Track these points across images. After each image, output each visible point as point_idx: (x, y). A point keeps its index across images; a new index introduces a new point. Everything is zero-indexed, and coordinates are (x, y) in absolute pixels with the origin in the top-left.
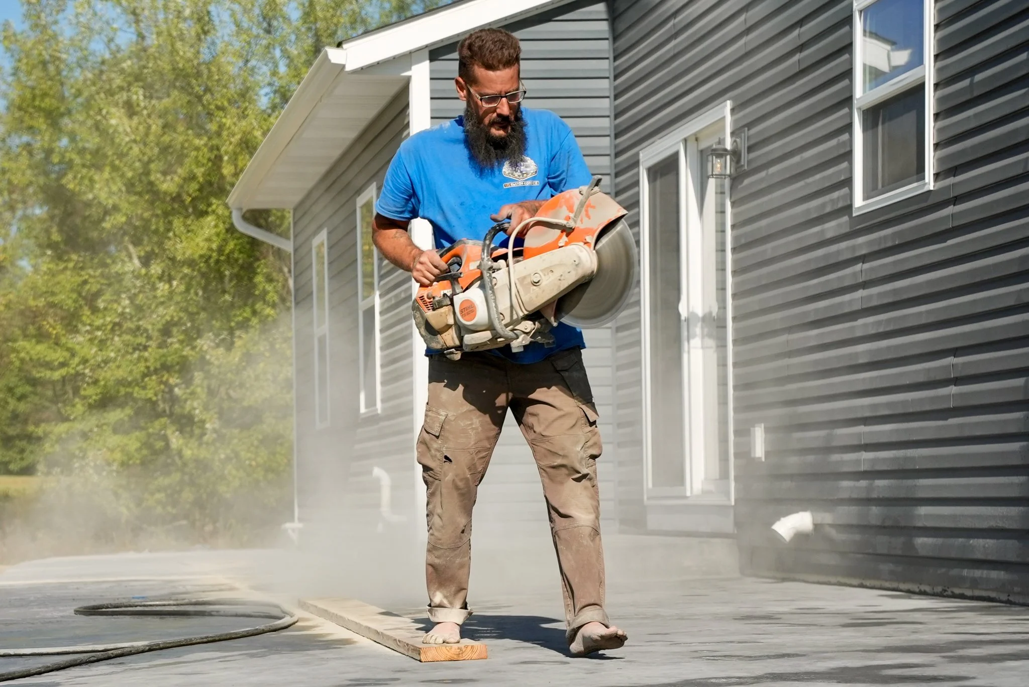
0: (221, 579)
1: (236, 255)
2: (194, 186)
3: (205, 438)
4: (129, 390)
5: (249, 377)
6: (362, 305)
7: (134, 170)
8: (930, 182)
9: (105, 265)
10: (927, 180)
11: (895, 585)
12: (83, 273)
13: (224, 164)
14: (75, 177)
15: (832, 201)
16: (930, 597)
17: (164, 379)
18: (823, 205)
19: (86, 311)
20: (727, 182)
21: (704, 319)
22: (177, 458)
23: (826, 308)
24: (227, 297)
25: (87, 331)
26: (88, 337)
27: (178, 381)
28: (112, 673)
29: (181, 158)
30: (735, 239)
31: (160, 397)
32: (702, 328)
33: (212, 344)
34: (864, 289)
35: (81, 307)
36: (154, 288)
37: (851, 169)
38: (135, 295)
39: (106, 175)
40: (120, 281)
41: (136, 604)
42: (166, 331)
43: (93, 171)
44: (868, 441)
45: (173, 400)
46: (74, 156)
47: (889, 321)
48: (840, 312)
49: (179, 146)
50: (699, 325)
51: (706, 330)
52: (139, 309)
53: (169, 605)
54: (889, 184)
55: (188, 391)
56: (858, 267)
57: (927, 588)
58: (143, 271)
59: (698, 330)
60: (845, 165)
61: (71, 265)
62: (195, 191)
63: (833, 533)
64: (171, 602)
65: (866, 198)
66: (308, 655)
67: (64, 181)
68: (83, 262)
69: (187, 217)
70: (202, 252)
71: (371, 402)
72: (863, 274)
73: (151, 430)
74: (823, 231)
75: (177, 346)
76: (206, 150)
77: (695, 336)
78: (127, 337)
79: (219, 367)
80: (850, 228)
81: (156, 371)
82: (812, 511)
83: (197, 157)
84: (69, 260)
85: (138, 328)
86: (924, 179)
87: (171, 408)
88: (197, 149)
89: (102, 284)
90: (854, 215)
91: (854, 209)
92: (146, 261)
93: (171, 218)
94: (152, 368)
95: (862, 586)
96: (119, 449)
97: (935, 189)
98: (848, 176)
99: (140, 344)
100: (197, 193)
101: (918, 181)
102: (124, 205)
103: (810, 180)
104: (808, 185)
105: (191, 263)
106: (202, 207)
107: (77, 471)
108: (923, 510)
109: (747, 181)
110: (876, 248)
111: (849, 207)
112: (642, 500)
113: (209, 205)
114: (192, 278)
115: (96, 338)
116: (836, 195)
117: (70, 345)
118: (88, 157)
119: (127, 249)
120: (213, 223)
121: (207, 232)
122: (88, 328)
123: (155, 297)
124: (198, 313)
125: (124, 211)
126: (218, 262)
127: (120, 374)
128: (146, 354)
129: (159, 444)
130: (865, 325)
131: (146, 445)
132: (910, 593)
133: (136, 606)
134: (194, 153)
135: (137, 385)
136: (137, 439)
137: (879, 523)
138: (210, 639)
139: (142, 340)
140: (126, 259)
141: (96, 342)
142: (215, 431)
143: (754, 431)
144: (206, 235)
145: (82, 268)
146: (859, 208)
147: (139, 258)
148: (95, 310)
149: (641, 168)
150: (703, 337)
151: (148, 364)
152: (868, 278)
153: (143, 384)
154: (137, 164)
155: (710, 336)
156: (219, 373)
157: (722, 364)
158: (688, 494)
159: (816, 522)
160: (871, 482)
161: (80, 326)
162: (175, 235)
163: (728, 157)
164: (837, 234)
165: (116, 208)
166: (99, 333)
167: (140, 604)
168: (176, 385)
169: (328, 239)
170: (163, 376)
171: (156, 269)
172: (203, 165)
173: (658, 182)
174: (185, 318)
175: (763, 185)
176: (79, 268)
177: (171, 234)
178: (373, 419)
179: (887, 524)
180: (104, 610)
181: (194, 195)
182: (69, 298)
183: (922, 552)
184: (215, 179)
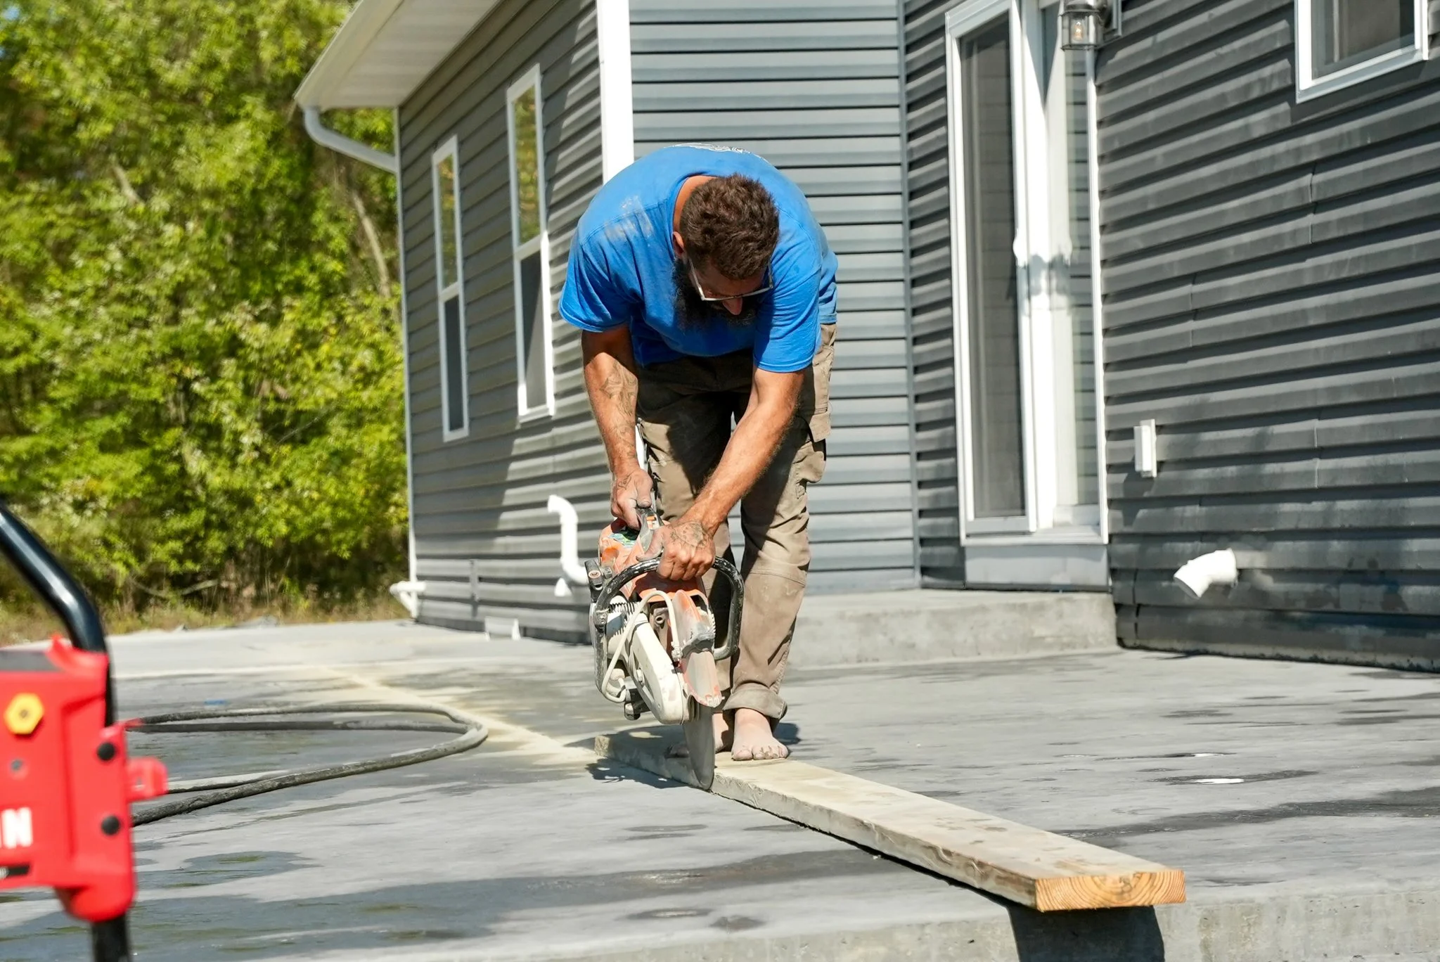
0: (325, 671)
1: (282, 182)
2: (216, 77)
3: (241, 459)
4: (122, 387)
5: (305, 365)
6: (520, 252)
7: (123, 53)
8: (1422, 49)
9: (80, 198)
10: (1417, 45)
11: (1370, 657)
12: (47, 211)
13: (262, 44)
14: (31, 65)
15: (1262, 81)
16: (1426, 675)
17: (177, 370)
18: (1248, 87)
19: (53, 269)
20: (1089, 57)
21: (1051, 266)
22: (199, 490)
23: (1254, 244)
24: (271, 246)
25: (56, 300)
26: (57, 307)
27: (198, 372)
28: (239, 825)
29: (195, 35)
30: (1104, 142)
31: (170, 397)
32: (1049, 278)
33: (249, 317)
34: (1315, 213)
35: (45, 262)
36: (158, 233)
37: (1292, 31)
38: (129, 244)
39: (80, 61)
40: (106, 222)
41: (220, 712)
42: (178, 298)
43: (59, 56)
44: (1324, 443)
45: (193, 400)
46: (29, 32)
47: (1356, 261)
48: (1276, 249)
49: (191, 16)
50: (1044, 274)
51: (1054, 282)
52: (136, 264)
53: (269, 713)
54: (1351, 54)
55: (214, 387)
56: (1307, 180)
57: (1423, 662)
58: (141, 207)
59: (1042, 281)
60: (1282, 25)
61: (28, 198)
62: (217, 84)
63: (1268, 582)
64: (273, 709)
65: (1317, 74)
66: (536, 789)
67: (15, 71)
68: (48, 194)
69: (206, 124)
70: (231, 177)
71: (537, 398)
72: (1315, 190)
73: (158, 447)
74: (1247, 127)
75: (196, 320)
76: (233, 22)
77: (1038, 291)
78: (119, 308)
79: (260, 350)
80: (1292, 121)
81: (164, 359)
82: (1234, 550)
83: (219, 33)
84: (26, 192)
85: (135, 294)
86: (1412, 42)
87: (187, 414)
88: (220, 20)
89: (77, 228)
90: (1299, 100)
91: (1298, 93)
92: (144, 191)
93: (181, 126)
94: (157, 355)
95: (1314, 660)
96: (110, 475)
97: (1431, 58)
98: (1287, 42)
99: (137, 319)
100: (222, 88)
101: (1402, 46)
102: (109, 107)
103: (1225, 49)
104: (1221, 57)
105: (214, 194)
106: (230, 109)
107: (47, 510)
108: (1415, 545)
109: (1121, 54)
110: (1335, 150)
111: (1291, 90)
112: (958, 539)
113: (243, 105)
114: (215, 216)
115: (70, 309)
116: (1267, 71)
117: (30, 321)
118: (51, 34)
119: (113, 174)
120: (248, 133)
121: (240, 146)
122: (57, 294)
123: (159, 247)
124: (226, 270)
125: (109, 115)
126: (254, 192)
127: (108, 363)
128: (148, 334)
129: (172, 468)
130: (1318, 268)
131: (151, 469)
132: (1397, 670)
133: (218, 716)
134: (214, 27)
135: (135, 379)
136: (138, 460)
137: (1344, 566)
138: (368, 767)
139: (140, 312)
140: (113, 190)
141: (71, 315)
142: (256, 448)
143: (1140, 431)
144: (238, 152)
145: (46, 204)
146: (1307, 91)
147: (134, 186)
148: (67, 267)
149: (948, 37)
150: (1050, 293)
151: (152, 349)
152: (1321, 197)
153: (145, 378)
154: (128, 44)
155: (1061, 291)
156: (261, 360)
157: (1085, 332)
158: (1032, 528)
159: (1241, 566)
160: (1329, 503)
161: (45, 292)
162: (188, 151)
163: (1091, 18)
164: (1271, 130)
165: (96, 112)
166: (75, 303)
167: (224, 712)
168: (197, 379)
169: (459, 151)
170: (173, 366)
171: (160, 203)
172: (230, 45)
173: (975, 58)
174: (208, 278)
175: (1149, 60)
176: (40, 204)
177: (182, 150)
178: (544, 424)
179: (1356, 567)
180: (169, 723)
181: (216, 90)
182: (26, 247)
183: (1413, 608)
184: (247, 67)
